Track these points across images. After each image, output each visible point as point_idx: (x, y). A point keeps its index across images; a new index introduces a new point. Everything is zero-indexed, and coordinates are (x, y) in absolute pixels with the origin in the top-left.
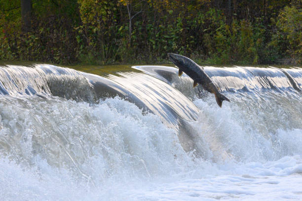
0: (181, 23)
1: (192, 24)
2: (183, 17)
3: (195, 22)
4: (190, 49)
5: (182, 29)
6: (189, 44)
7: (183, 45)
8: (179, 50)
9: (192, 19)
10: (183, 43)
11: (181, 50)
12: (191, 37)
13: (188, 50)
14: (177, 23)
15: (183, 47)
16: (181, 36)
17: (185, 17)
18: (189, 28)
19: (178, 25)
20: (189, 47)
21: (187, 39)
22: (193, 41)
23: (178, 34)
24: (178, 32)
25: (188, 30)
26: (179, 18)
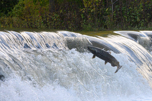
0: (142, 6)
1: (148, 6)
2: (143, 3)
3: (150, 5)
4: (147, 21)
5: (142, 10)
6: (147, 18)
7: (143, 19)
8: (141, 22)
9: (148, 4)
10: (143, 18)
11: (142, 22)
12: (148, 14)
13: (146, 22)
14: (140, 6)
15: (143, 20)
16: (142, 14)
17: (144, 3)
18: (146, 9)
19: (140, 7)
20: (147, 20)
21: (146, 15)
22: (149, 17)
23: (140, 12)
24: (140, 11)
25: (146, 10)
26: (141, 3)
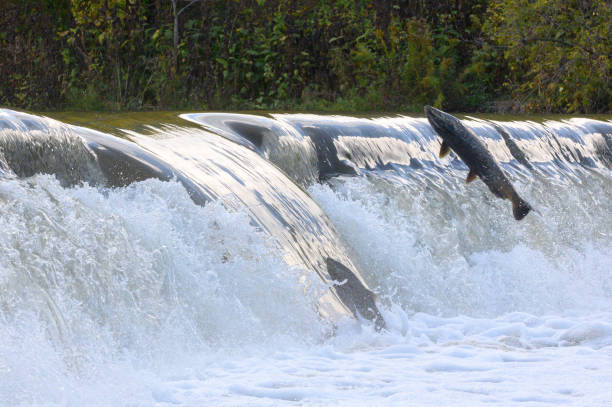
0: (282, 24)
1: (305, 26)
2: (287, 12)
3: (313, 22)
4: (300, 79)
5: (284, 38)
6: (298, 68)
7: (287, 71)
8: (278, 82)
9: (305, 15)
10: (287, 66)
11: (282, 81)
12: (304, 53)
13: (296, 81)
14: (274, 23)
15: (285, 75)
16: (282, 51)
17: (291, 11)
18: (298, 36)
19: (275, 28)
20: (299, 74)
21: (295, 58)
22: (307, 63)
23: (276, 46)
24: (275, 43)
25: (297, 39)
26: (279, 15)
